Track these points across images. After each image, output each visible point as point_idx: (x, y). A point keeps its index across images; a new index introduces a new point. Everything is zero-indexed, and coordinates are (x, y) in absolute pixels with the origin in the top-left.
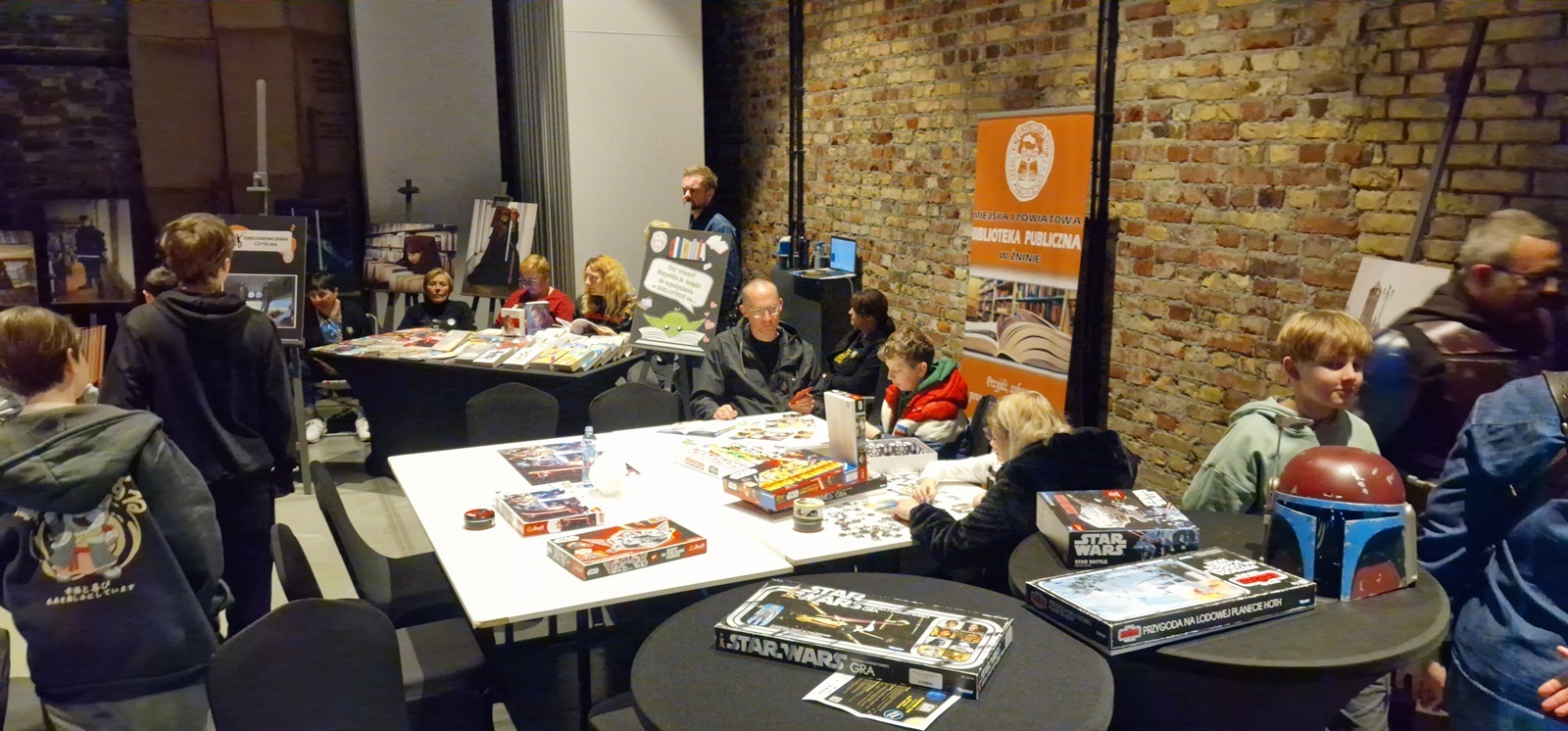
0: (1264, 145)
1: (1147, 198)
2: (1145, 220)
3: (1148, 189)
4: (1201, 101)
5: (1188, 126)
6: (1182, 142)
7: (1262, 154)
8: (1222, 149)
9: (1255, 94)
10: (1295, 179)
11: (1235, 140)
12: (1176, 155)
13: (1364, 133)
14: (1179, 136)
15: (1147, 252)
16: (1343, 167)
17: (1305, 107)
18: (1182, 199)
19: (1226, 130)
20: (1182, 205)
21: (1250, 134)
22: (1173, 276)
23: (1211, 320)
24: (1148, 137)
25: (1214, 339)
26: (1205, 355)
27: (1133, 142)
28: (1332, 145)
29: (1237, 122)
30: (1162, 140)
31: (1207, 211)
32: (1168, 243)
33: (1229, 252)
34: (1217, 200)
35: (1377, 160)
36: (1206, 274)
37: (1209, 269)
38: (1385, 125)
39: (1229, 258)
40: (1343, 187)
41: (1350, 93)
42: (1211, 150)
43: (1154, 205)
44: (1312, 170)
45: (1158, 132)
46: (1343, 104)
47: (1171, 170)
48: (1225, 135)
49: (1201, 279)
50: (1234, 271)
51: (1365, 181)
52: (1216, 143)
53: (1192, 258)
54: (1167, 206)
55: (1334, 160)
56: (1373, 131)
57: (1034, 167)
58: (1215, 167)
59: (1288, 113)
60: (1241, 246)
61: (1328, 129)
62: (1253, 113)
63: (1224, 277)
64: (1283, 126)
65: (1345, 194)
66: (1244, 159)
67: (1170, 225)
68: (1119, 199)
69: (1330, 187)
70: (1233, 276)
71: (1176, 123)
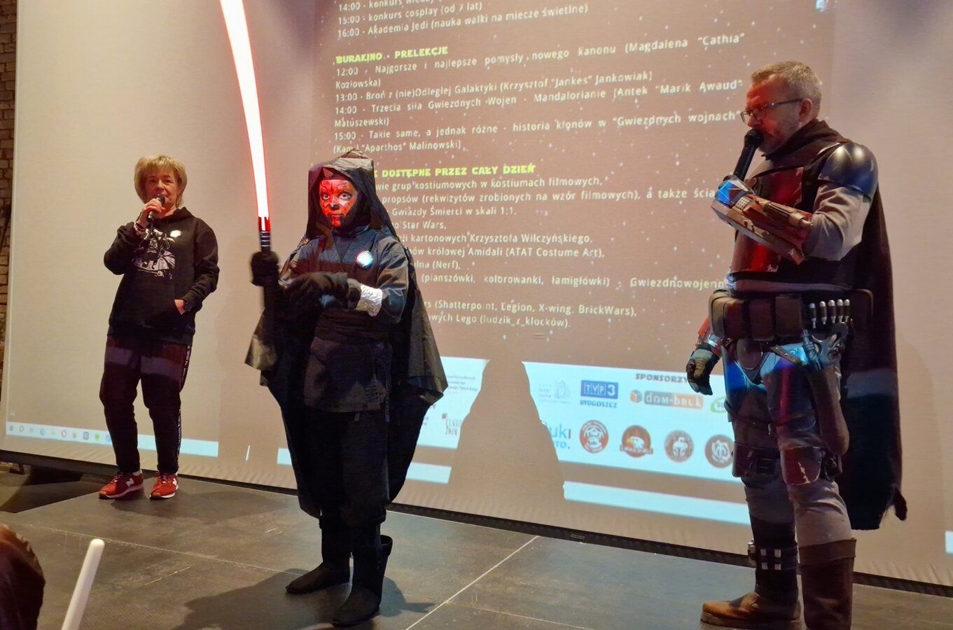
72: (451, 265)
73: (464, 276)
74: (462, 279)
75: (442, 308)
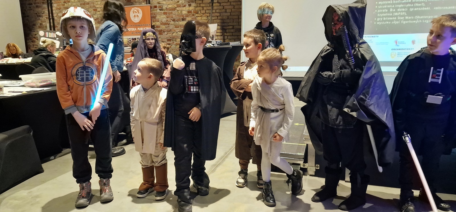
0: (181, 11)
1: (160, 21)
2: (160, 25)
3: (160, 20)
4: (169, 4)
5: (167, 9)
6: (166, 11)
7: (181, 12)
8: (174, 12)
9: (179, 3)
10: (187, 16)
11: (176, 10)
12: (165, 13)
13: (197, 9)
14: (165, 10)
15: (161, 30)
16: (195, 14)
17: (188, 5)
18: (167, 21)
19: (174, 9)
20: (167, 22)
21: (179, 10)
22: (167, 34)
23: (175, 40)
24: (158, 11)
25: (176, 43)
26: (175, 46)
27: (156, 12)
28: (193, 11)
29: (176, 8)
30: (161, 11)
31: (172, 22)
32: (165, 29)
33: (177, 29)
34: (174, 20)
35: (199, 13)
36: (174, 33)
37: (174, 32)
38: (200, 7)
39: (177, 30)
40: (195, 17)
41: (194, 3)
42: (172, 12)
43: (161, 22)
44: (190, 15)
45: (160, 10)
46: (193, 5)
47: (165, 16)
48: (174, 10)
49: (173, 34)
50: (179, 32)
51: (198, 16)
52: (172, 11)
53: (170, 30)
54: (164, 22)
55: (193, 13)
56: (198, 8)
57: (138, 16)
58: (173, 15)
59: (185, 6)
60: (179, 27)
61: (191, 8)
62: (179, 6)
63: (177, 33)
64: (184, 8)
65: (196, 18)
66: (178, 14)
67: (165, 25)
68: (154, 22)
69: (193, 17)
70: (178, 33)
71: (164, 8)
72: (422, 5)
73: (426, 8)
74: (426, 9)
75: (418, 19)
